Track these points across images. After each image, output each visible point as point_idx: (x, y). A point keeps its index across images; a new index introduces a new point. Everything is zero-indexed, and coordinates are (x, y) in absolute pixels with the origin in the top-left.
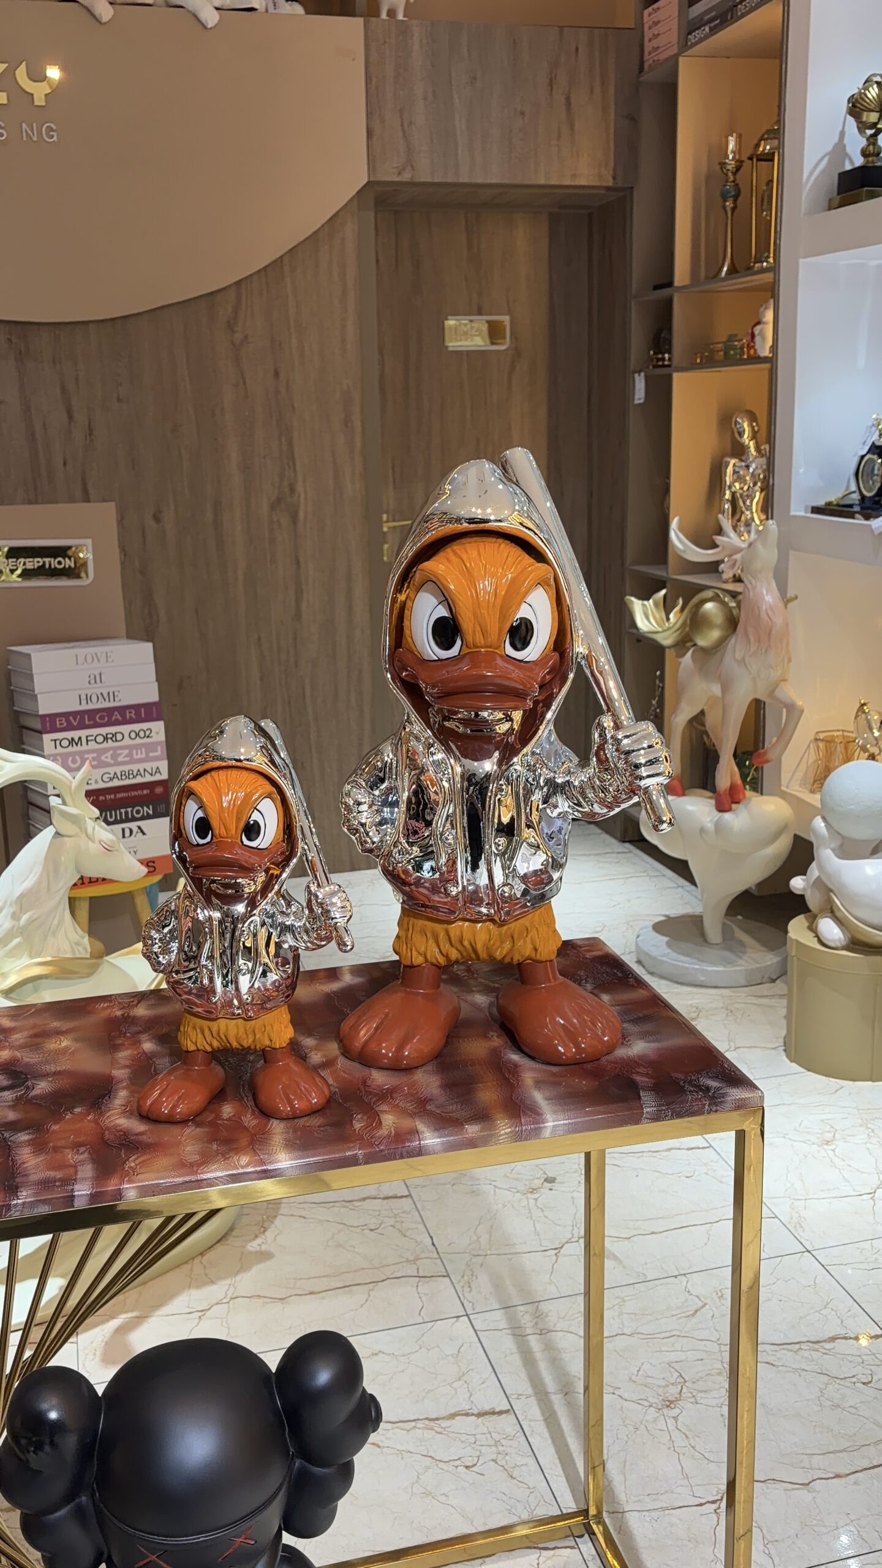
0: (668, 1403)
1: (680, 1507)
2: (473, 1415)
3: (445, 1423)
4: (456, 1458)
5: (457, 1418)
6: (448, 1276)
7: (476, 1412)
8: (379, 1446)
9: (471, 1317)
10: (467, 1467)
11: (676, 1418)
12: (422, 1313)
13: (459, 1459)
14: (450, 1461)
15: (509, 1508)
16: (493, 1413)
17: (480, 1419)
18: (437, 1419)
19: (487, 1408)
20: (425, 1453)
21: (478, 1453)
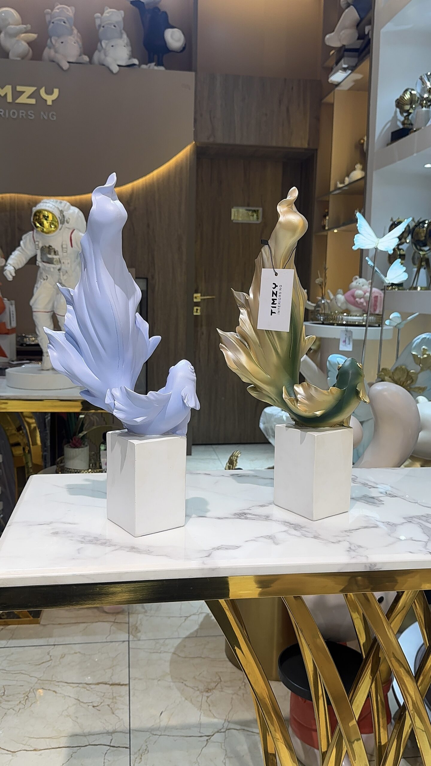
0: (207, 690)
1: (190, 736)
2: (109, 684)
3: (92, 686)
4: (91, 702)
5: (100, 685)
6: (129, 623)
7: (110, 683)
8: (56, 692)
9: (130, 642)
10: (94, 707)
11: (208, 697)
12: (107, 638)
13: (92, 702)
14: (87, 703)
15: (105, 726)
16: (119, 684)
17: (111, 686)
18: (90, 684)
19: (117, 682)
20: (77, 698)
21: (102, 701)
